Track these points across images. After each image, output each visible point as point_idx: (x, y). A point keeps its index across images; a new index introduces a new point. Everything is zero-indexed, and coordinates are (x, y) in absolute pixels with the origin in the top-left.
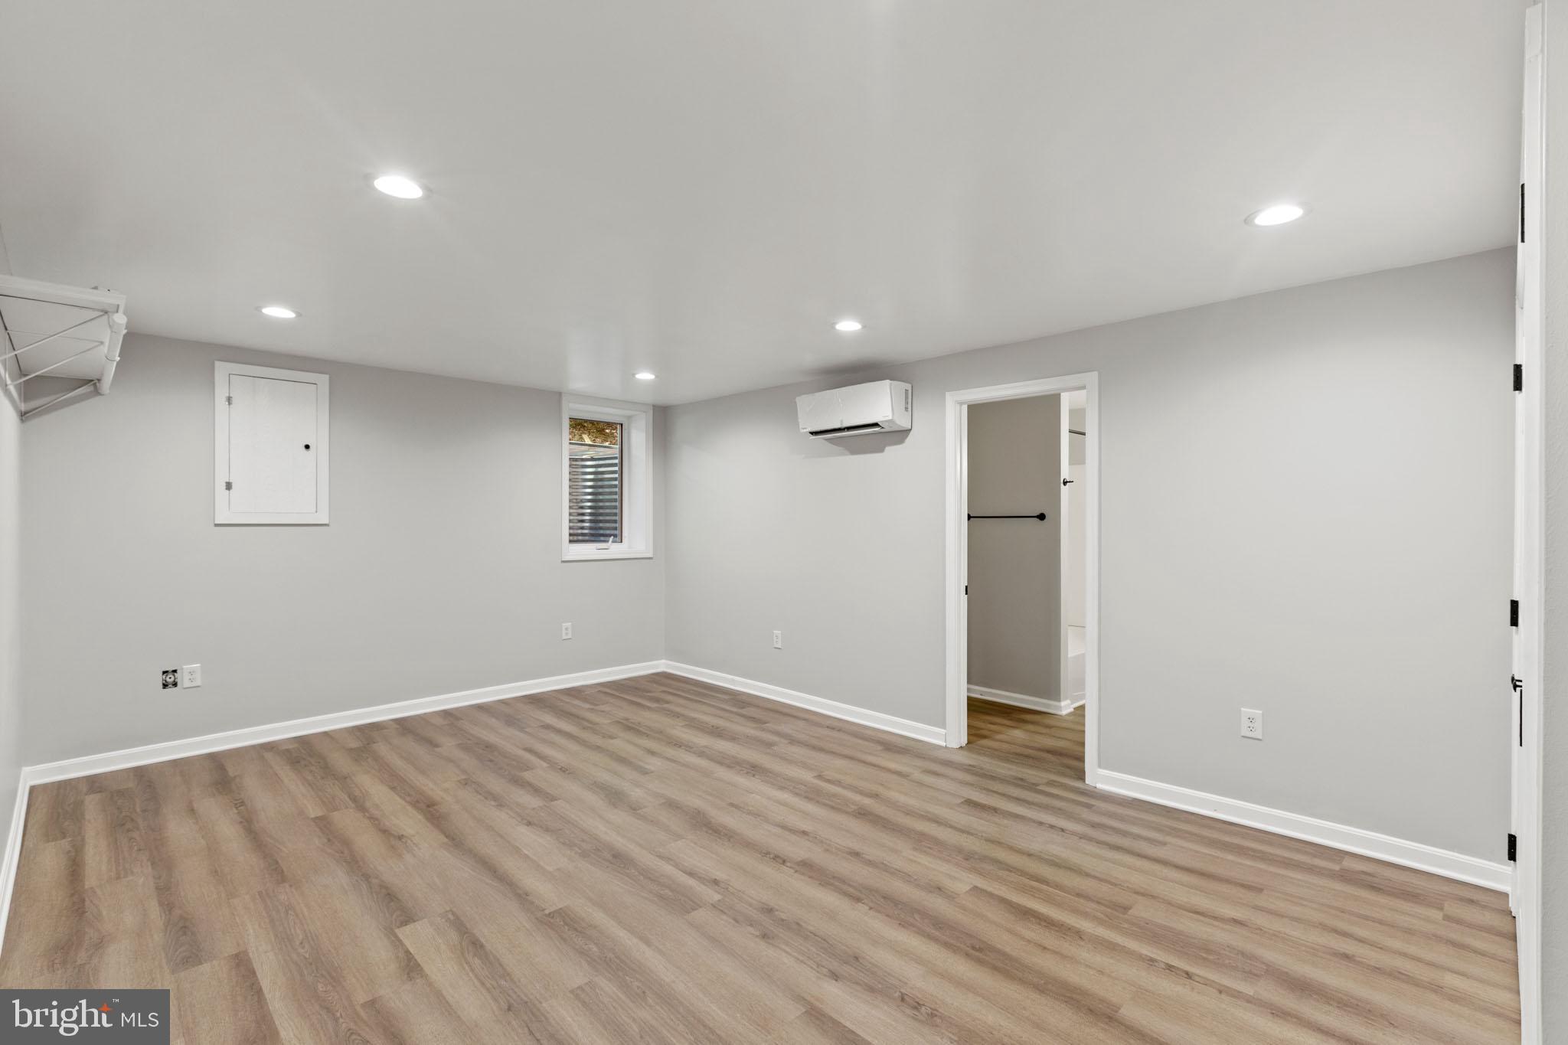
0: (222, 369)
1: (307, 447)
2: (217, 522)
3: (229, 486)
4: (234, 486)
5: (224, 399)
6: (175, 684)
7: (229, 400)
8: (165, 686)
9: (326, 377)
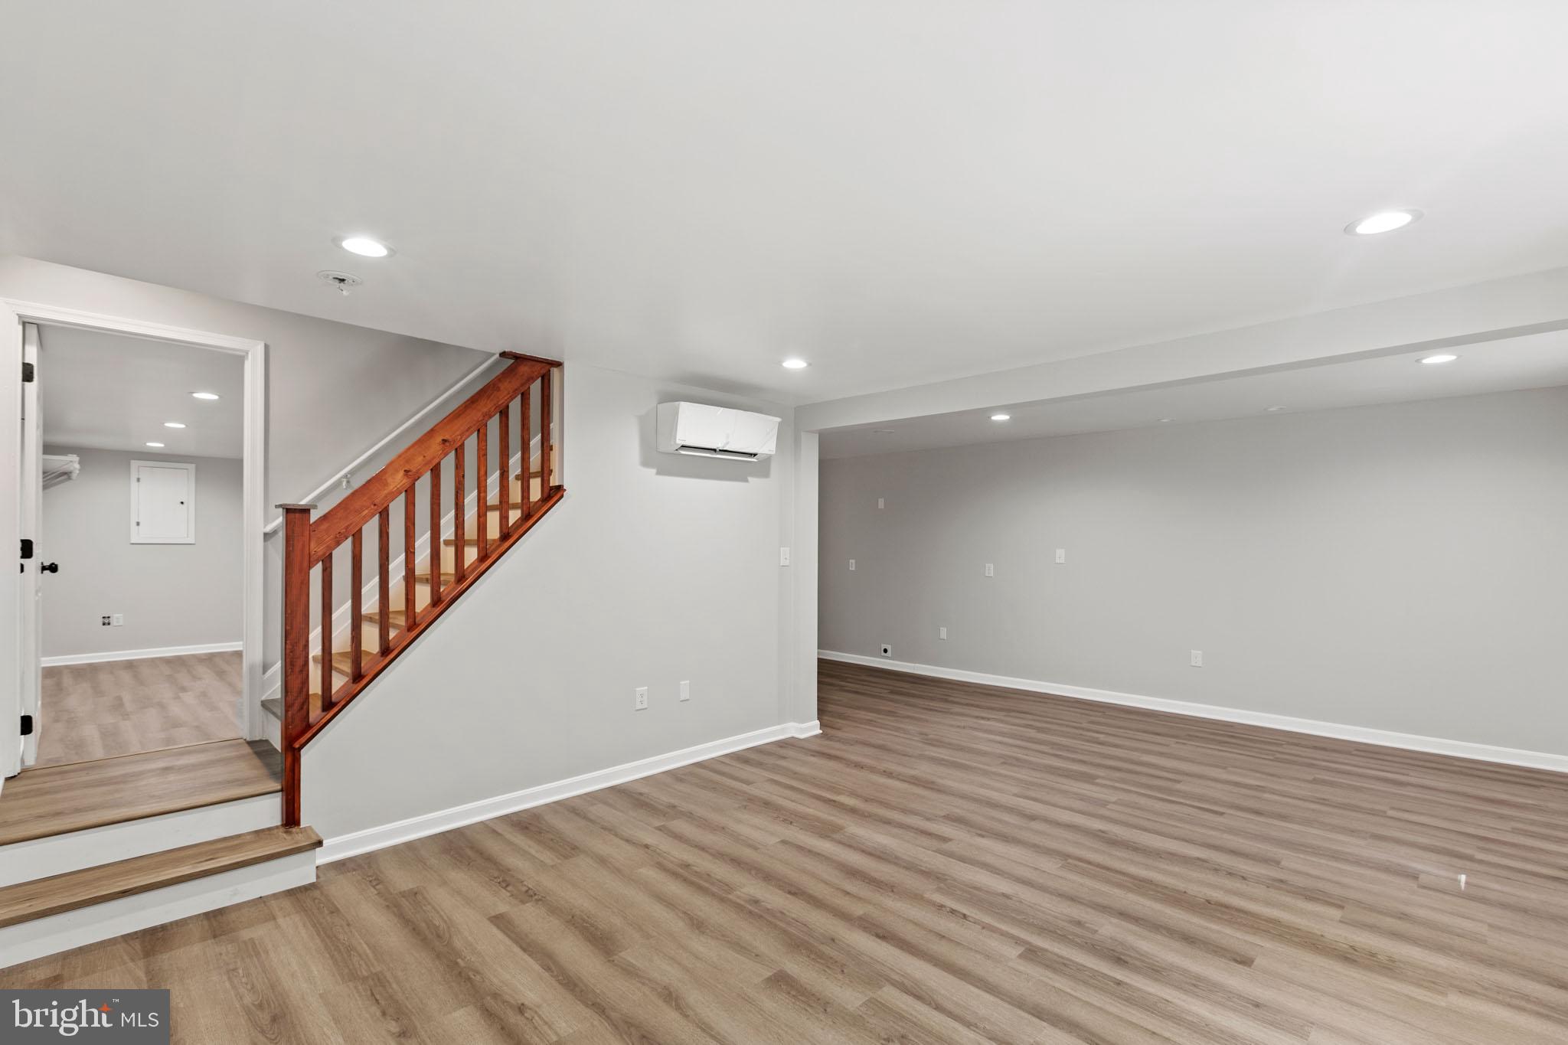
0: (134, 464)
1: (182, 503)
2: (132, 542)
3: (138, 524)
4: (141, 524)
5: (136, 480)
6: (109, 624)
7: (138, 480)
8: (104, 624)
9: (194, 465)
